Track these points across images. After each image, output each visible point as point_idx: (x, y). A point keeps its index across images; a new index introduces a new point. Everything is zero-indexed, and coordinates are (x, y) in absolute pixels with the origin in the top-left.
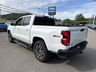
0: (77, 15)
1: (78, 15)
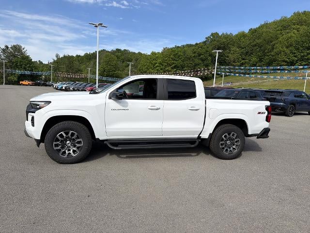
0: (3, 47)
1: (7, 47)
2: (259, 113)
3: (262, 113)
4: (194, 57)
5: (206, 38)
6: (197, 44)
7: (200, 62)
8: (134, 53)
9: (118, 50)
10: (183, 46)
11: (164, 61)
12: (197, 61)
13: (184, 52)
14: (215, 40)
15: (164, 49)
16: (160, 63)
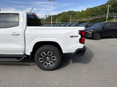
2: (72, 37)
3: (75, 37)
4: (101, 10)
5: (108, 2)
6: (103, 5)
7: (104, 12)
8: (76, 12)
9: (70, 11)
10: (97, 7)
11: (87, 13)
12: (102, 12)
13: (97, 9)
14: (112, 2)
15: (87, 8)
16: (85, 15)
